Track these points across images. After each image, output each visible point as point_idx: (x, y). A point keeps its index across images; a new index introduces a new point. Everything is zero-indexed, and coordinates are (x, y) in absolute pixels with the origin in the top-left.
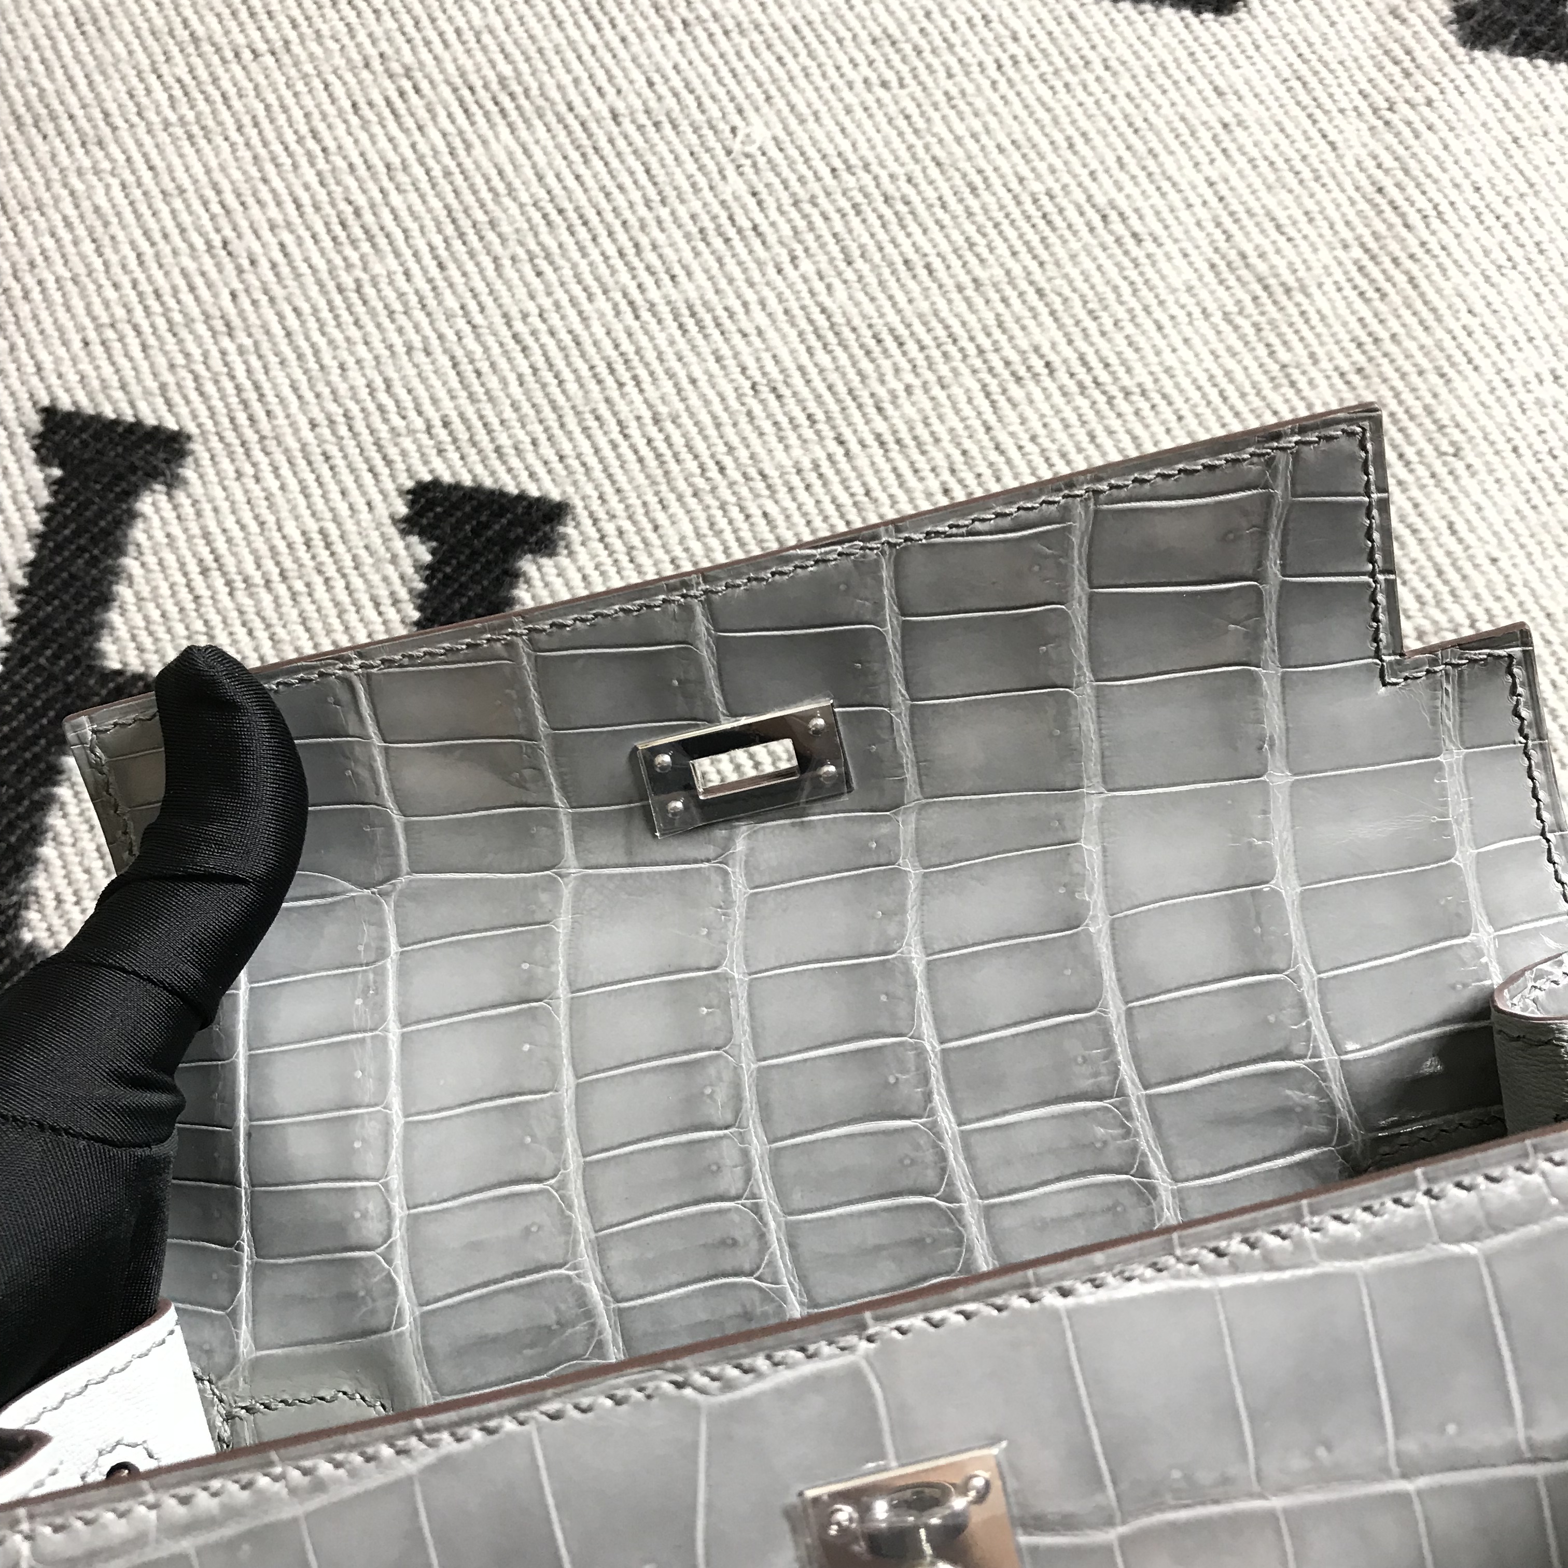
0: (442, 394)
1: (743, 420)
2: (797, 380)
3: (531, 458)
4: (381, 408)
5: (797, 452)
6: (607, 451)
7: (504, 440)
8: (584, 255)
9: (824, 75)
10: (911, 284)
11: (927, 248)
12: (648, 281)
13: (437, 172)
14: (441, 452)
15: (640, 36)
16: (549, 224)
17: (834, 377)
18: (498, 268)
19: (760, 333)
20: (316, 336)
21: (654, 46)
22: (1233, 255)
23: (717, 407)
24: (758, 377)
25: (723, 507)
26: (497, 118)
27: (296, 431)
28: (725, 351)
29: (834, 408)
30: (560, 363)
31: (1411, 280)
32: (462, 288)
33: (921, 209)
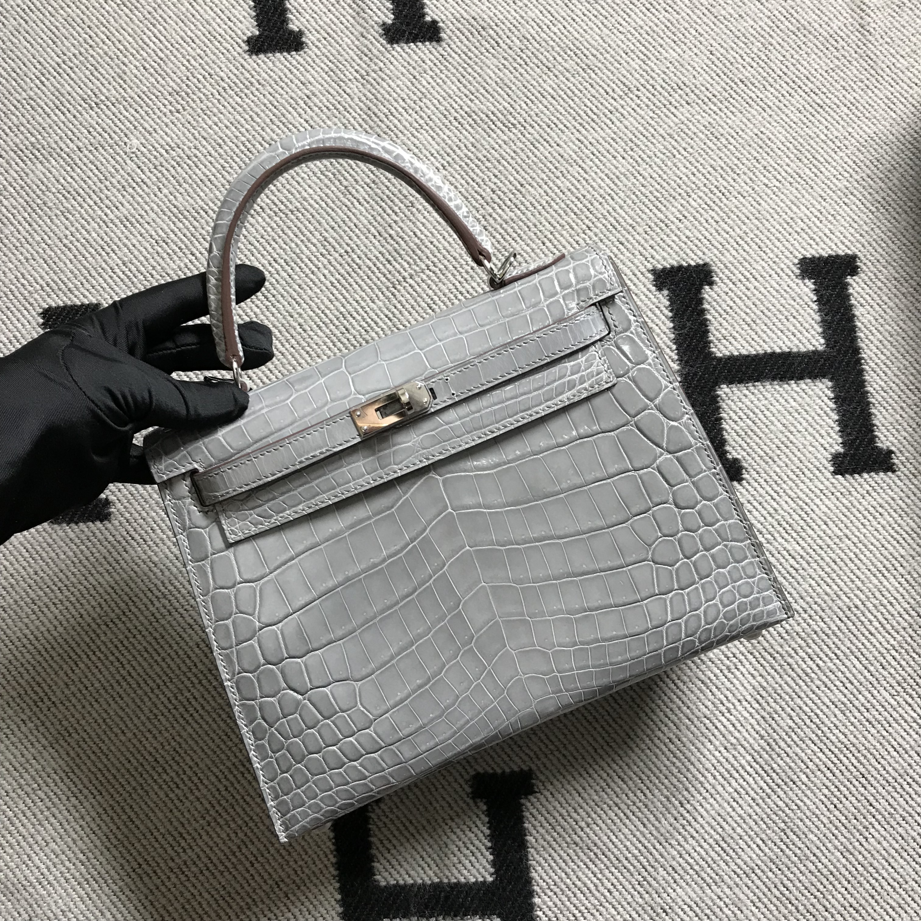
0: (44, 274)
1: (156, 255)
2: (172, 236)
3: (82, 290)
4: (23, 285)
6: (110, 280)
7: (70, 285)
8: (82, 208)
9: (154, 113)
10: (205, 189)
11: (208, 173)
12: (108, 212)
13: (18, 188)
14: (49, 296)
15: (80, 113)
16: (66, 198)
17: (185, 231)
19: (154, 221)
21: (87, 116)
23: (145, 253)
24: (157, 237)
26: (35, 160)
28: (143, 231)
29: (188, 242)
30: (84, 252)
32: (40, 232)
33: (202, 158)
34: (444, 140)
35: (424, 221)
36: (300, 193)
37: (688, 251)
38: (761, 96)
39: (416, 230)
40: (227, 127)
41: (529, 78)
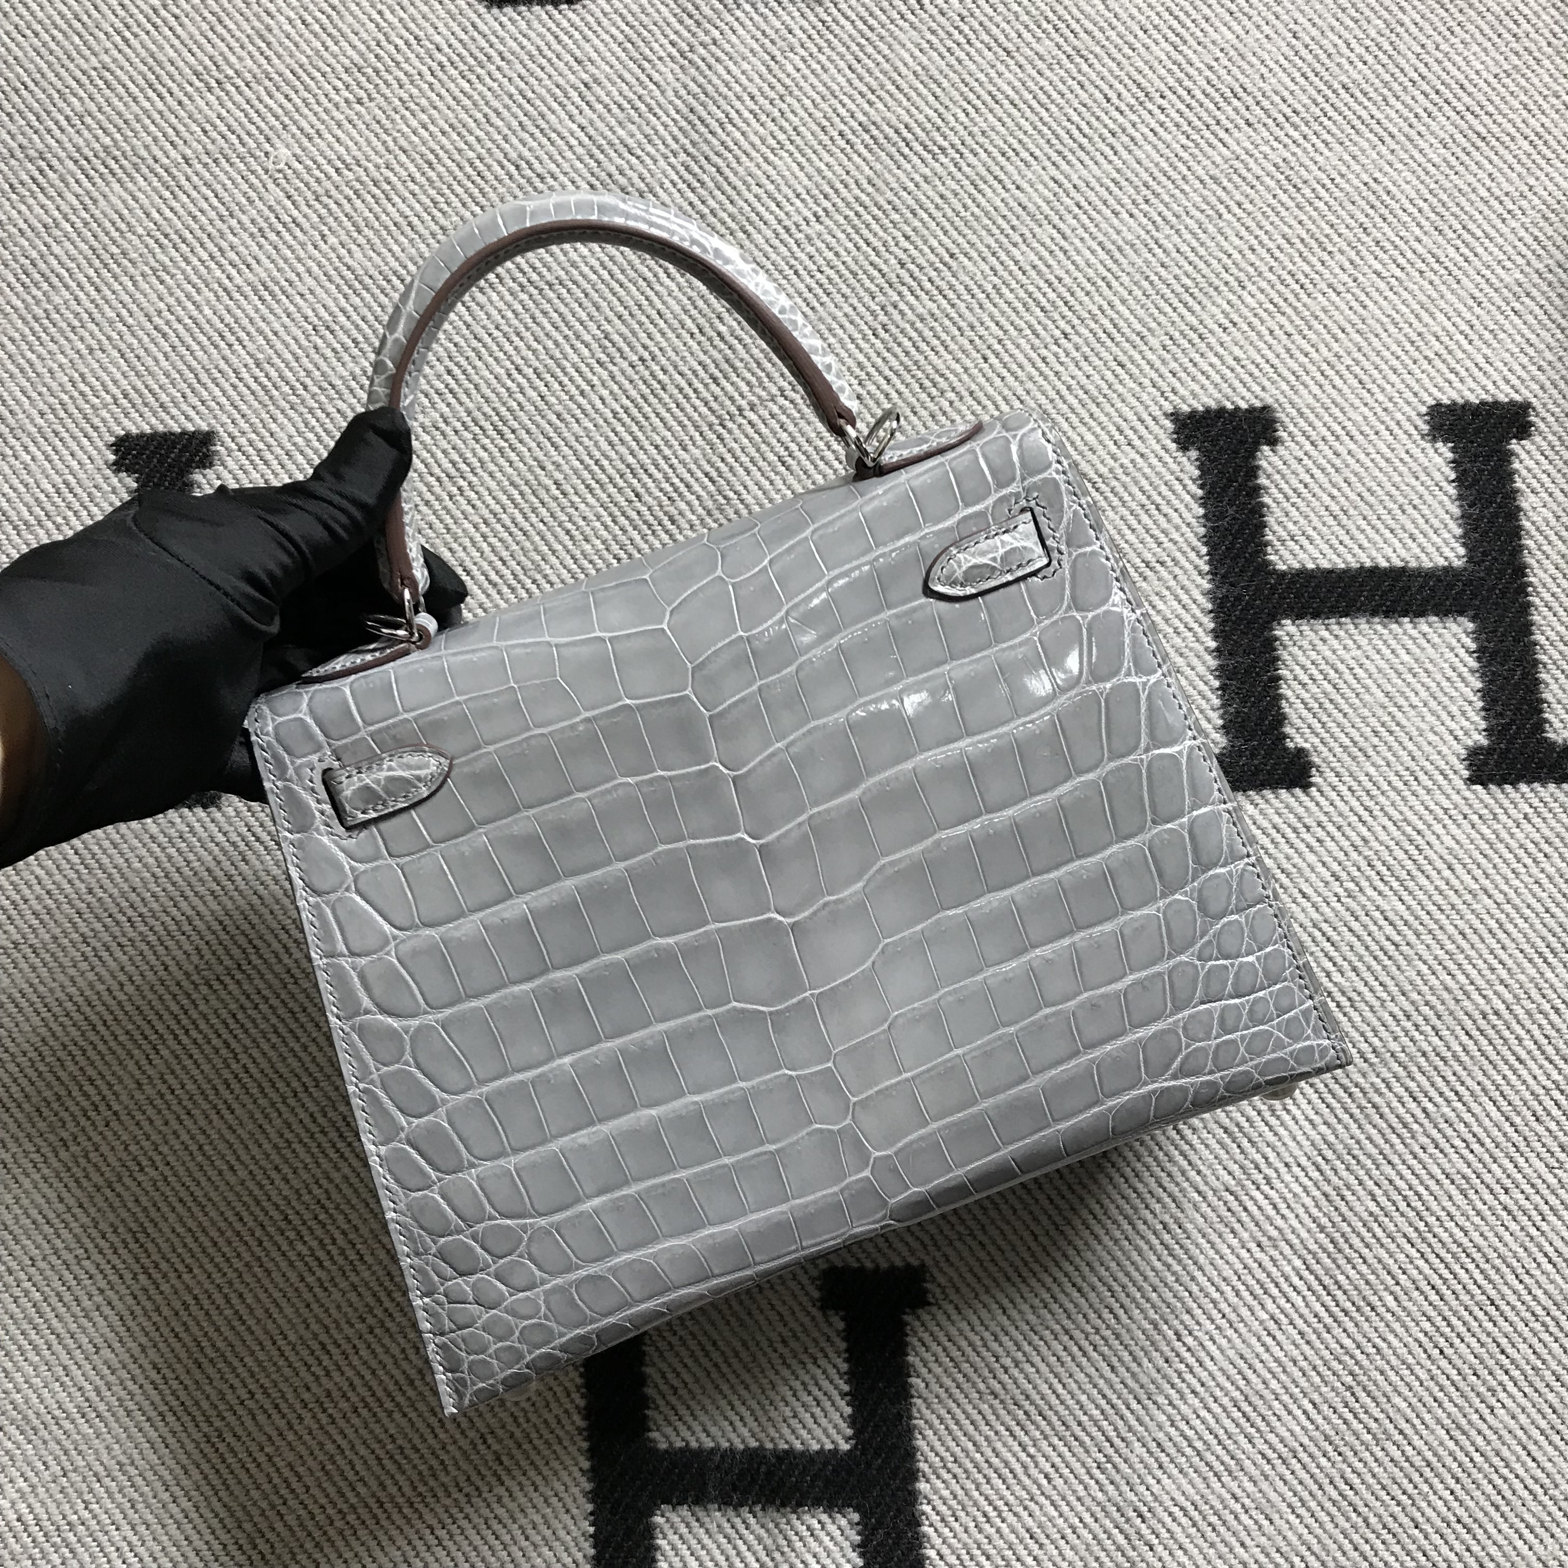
0: (118, 376)
1: (313, 352)
2: (342, 319)
3: (184, 407)
4: (82, 393)
5: (351, 365)
6: (231, 392)
7: (164, 398)
8: (188, 263)
9: (318, 103)
10: (402, 239)
11: (408, 212)
12: (234, 272)
13: (79, 224)
14: (127, 415)
15: (190, 98)
16: (161, 246)
17: (365, 311)
18: (135, 284)
19: (312, 292)
20: (29, 354)
21: (201, 103)
22: (603, 175)
23: (294, 347)
24: (315, 321)
25: (311, 411)
26: (110, 177)
27: (32, 421)
28: (292, 309)
30: (189, 340)
31: (719, 171)
32: (115, 303)
34: (819, 171)
37: (1237, 384)
38: (1378, 115)
41: (973, 67)
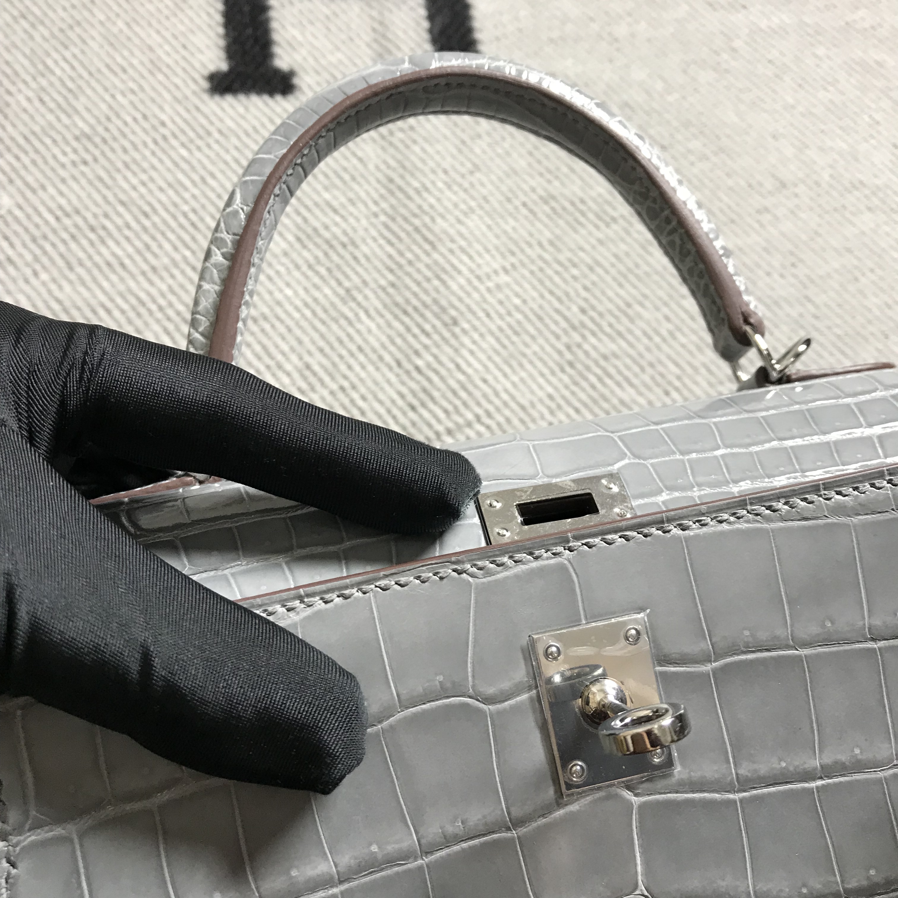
33: (115, 232)
35: (473, 347)
36: (271, 293)
39: (460, 361)
40: (161, 189)
